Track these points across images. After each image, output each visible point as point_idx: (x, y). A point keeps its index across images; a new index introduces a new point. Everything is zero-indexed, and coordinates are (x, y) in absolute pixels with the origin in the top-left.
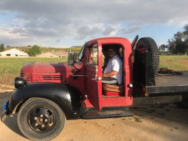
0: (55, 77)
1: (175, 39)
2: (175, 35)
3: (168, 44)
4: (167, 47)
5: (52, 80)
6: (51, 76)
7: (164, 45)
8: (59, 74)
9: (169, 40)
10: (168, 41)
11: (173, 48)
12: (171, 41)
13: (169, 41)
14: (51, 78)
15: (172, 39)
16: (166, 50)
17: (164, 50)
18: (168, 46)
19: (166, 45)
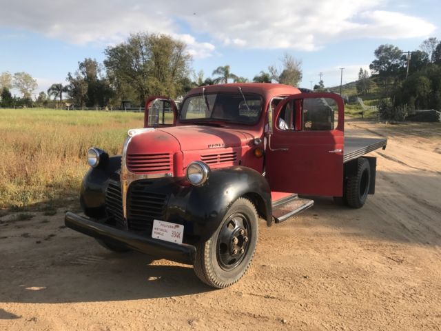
0: (224, 158)
1: (83, 73)
2: (82, 65)
3: (68, 83)
4: (65, 90)
5: (219, 163)
6: (216, 155)
7: (61, 85)
8: (230, 150)
9: (69, 74)
10: (68, 77)
11: (79, 93)
12: (74, 77)
13: (70, 78)
14: (216, 159)
15: (77, 73)
16: (65, 96)
17: (61, 96)
18: (69, 89)
19: (64, 85)
